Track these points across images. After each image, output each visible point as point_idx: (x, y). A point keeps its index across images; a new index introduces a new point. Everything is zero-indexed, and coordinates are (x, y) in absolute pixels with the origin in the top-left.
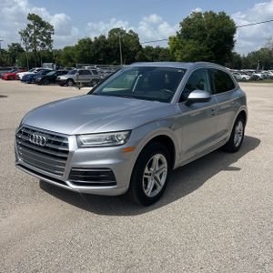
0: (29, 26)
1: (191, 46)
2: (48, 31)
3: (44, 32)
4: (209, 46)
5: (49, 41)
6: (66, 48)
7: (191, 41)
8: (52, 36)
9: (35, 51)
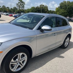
0: (19, 2)
1: (62, 11)
2: (23, 4)
3: (22, 4)
4: (67, 11)
5: (23, 7)
6: (28, 9)
7: (62, 9)
8: (24, 5)
9: (20, 9)
